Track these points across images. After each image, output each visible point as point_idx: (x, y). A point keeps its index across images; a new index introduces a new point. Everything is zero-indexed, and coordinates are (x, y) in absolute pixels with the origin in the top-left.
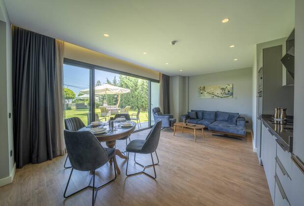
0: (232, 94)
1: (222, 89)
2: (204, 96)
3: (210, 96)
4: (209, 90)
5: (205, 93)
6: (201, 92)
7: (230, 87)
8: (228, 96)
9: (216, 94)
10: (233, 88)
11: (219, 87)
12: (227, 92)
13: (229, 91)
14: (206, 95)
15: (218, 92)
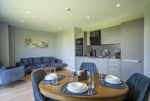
0: (48, 46)
1: (43, 42)
2: (30, 46)
3: (35, 47)
4: (34, 43)
5: (31, 44)
6: (28, 43)
7: (46, 42)
8: (46, 47)
9: (39, 45)
10: (48, 42)
11: (41, 41)
12: (45, 44)
13: (46, 44)
14: (32, 45)
15: (40, 44)
